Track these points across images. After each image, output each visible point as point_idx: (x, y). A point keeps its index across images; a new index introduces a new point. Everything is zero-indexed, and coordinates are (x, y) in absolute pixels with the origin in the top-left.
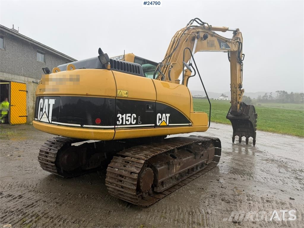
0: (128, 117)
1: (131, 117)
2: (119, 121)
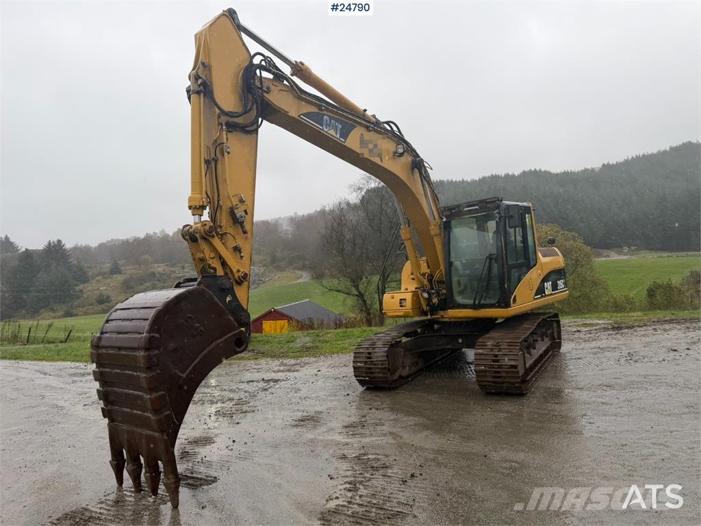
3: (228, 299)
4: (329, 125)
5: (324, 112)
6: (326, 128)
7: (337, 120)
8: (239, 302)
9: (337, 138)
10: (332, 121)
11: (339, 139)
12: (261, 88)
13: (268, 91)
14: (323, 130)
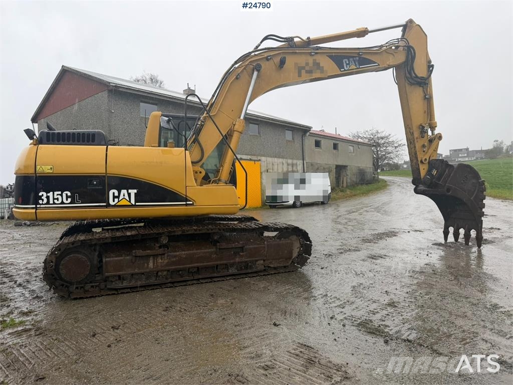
0: (57, 195)
1: (61, 195)
2: (43, 200)
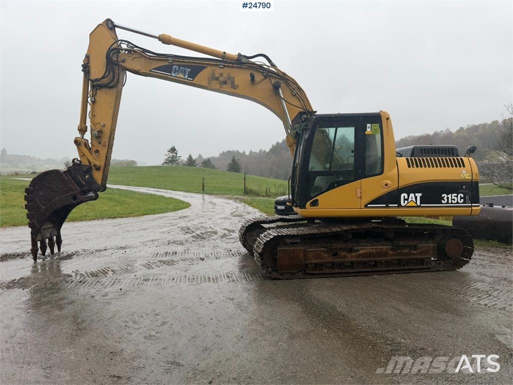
3: (87, 177)
4: (178, 72)
5: (174, 63)
6: (175, 73)
7: (185, 66)
8: (94, 178)
9: (185, 79)
10: (181, 68)
11: (187, 79)
12: (117, 61)
13: (124, 61)
14: (171, 75)
